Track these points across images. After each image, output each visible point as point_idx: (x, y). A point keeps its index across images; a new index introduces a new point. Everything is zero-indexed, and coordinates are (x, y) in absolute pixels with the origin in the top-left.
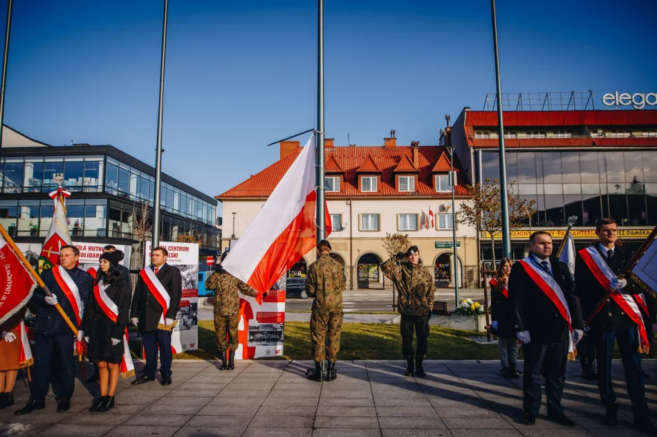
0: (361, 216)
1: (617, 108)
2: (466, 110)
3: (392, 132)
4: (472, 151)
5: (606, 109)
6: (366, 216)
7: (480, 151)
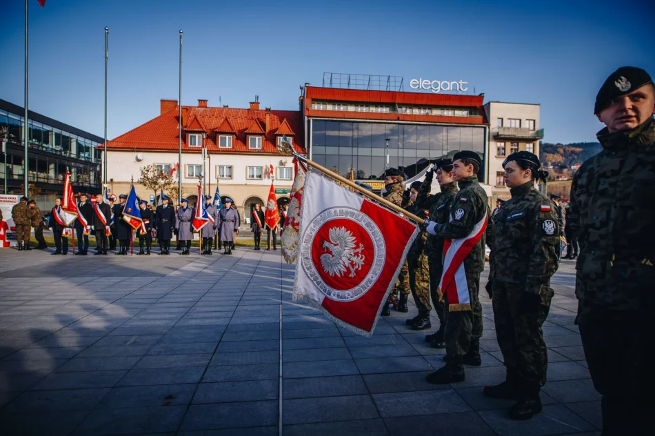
0: (218, 168)
1: (420, 91)
2: (307, 85)
3: (257, 97)
4: (306, 119)
5: (412, 91)
6: (221, 167)
7: (311, 120)
